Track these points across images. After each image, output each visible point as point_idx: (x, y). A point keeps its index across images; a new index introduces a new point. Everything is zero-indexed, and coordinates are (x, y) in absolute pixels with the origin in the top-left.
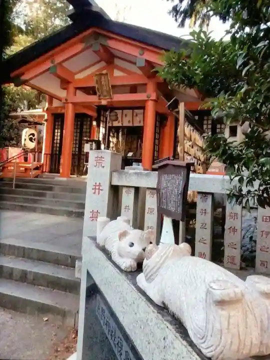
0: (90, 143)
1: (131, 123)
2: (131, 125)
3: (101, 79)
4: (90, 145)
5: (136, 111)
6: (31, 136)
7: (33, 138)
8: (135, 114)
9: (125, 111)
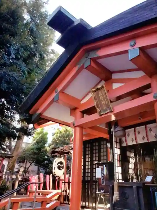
0: (101, 167)
1: (146, 139)
2: (145, 141)
3: (98, 94)
4: (101, 169)
5: (149, 126)
6: (59, 165)
7: (61, 166)
8: (148, 129)
9: (138, 128)
